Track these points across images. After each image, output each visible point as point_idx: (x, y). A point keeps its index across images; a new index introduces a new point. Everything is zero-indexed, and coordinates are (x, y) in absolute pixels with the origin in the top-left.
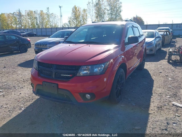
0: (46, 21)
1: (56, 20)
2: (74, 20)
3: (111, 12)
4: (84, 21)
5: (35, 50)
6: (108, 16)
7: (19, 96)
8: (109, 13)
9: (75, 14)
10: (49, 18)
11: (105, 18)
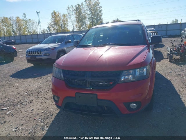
0: (24, 27)
1: (34, 26)
2: (54, 26)
3: (92, 16)
4: (65, 26)
5: (27, 58)
6: (89, 20)
7: (32, 114)
8: (90, 17)
9: (55, 20)
10: (27, 25)
11: (86, 22)
